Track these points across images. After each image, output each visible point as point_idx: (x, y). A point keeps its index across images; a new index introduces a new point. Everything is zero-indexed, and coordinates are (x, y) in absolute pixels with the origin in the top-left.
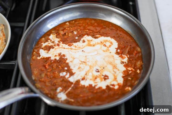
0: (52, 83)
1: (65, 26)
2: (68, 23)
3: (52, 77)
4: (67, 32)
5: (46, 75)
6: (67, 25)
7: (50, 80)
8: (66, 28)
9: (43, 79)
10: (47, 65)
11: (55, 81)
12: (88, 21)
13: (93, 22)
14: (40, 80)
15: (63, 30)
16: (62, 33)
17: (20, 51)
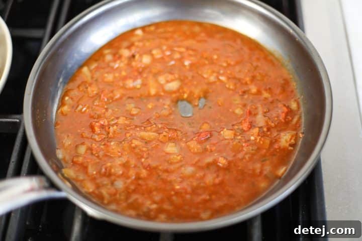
0: (101, 169)
1: (134, 39)
2: (139, 32)
3: (101, 153)
4: (138, 52)
5: (90, 149)
6: (137, 35)
7: (98, 161)
8: (137, 44)
9: (80, 159)
10: (97, 124)
11: (109, 164)
12: (185, 28)
13: (197, 29)
14: (75, 160)
15: (129, 48)
16: (126, 53)
17: (29, 94)
